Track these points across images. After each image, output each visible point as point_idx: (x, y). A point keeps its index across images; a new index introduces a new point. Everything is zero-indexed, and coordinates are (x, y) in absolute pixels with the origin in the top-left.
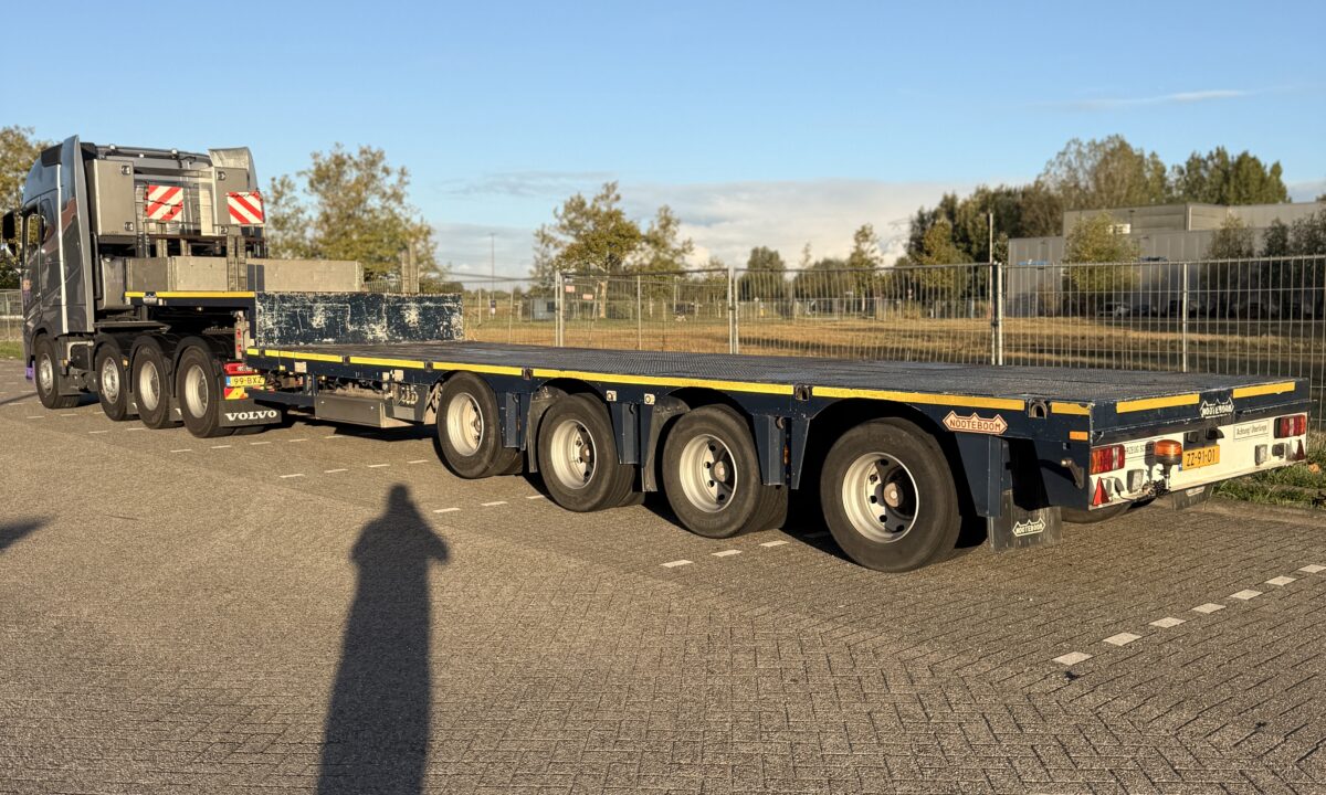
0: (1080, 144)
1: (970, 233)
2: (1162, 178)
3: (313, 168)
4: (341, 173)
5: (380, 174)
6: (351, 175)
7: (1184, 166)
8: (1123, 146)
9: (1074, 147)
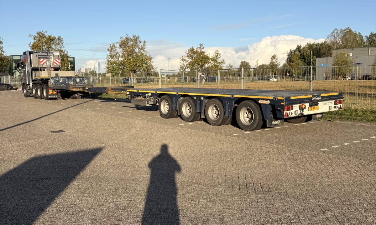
0: (337, 30)
1: (305, 56)
2: (362, 40)
3: (120, 41)
4: (128, 43)
5: (138, 43)
6: (131, 43)
7: (369, 36)
8: (350, 30)
9: (336, 31)
